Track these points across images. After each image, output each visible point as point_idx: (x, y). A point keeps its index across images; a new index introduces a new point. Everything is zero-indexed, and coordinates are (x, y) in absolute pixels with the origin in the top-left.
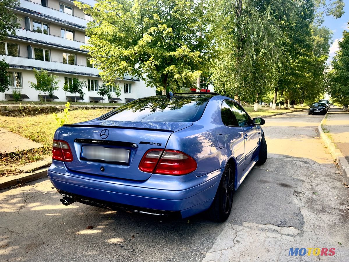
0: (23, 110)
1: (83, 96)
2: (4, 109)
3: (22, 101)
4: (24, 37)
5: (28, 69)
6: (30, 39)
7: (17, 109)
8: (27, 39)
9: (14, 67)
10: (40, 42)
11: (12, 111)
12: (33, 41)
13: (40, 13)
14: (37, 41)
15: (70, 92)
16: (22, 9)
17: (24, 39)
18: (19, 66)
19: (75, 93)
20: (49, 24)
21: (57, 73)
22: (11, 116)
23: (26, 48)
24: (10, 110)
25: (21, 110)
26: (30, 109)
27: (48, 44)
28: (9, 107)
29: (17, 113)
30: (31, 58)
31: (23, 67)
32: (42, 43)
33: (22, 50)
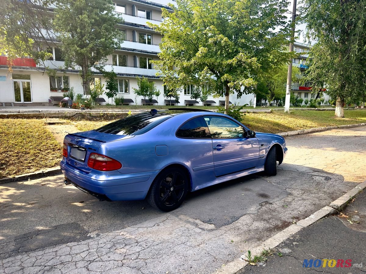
0: (103, 116)
1: (178, 100)
2: (89, 115)
3: (128, 104)
4: (131, 49)
5: (133, 77)
6: (136, 50)
7: (99, 115)
8: (134, 50)
9: (122, 76)
10: (143, 52)
11: (95, 117)
12: (138, 51)
13: (144, 26)
14: (141, 51)
15: (166, 97)
16: (130, 24)
17: (131, 50)
18: (127, 75)
19: (171, 97)
20: (152, 34)
21: (157, 79)
22: (93, 121)
23: (133, 58)
24: (94, 116)
25: (101, 116)
26: (109, 115)
27: (150, 53)
28: (93, 113)
29: (98, 119)
30: (136, 67)
31: (130, 75)
32: (145, 52)
33: (130, 60)
